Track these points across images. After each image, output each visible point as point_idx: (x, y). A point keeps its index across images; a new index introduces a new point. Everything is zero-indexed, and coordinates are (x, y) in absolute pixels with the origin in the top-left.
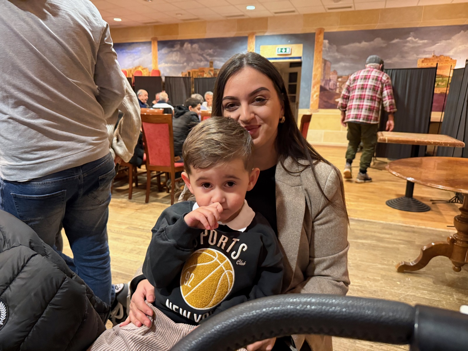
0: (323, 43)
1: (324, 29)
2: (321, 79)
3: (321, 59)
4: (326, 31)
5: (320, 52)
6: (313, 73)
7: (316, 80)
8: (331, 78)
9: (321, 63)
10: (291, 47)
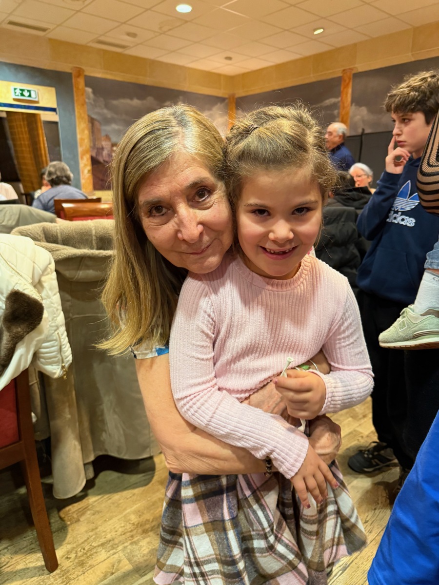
0: (85, 91)
1: (83, 71)
2: (91, 147)
3: (86, 117)
4: (87, 73)
5: (83, 105)
6: (79, 136)
7: (84, 147)
8: (104, 146)
9: (87, 123)
10: (38, 90)
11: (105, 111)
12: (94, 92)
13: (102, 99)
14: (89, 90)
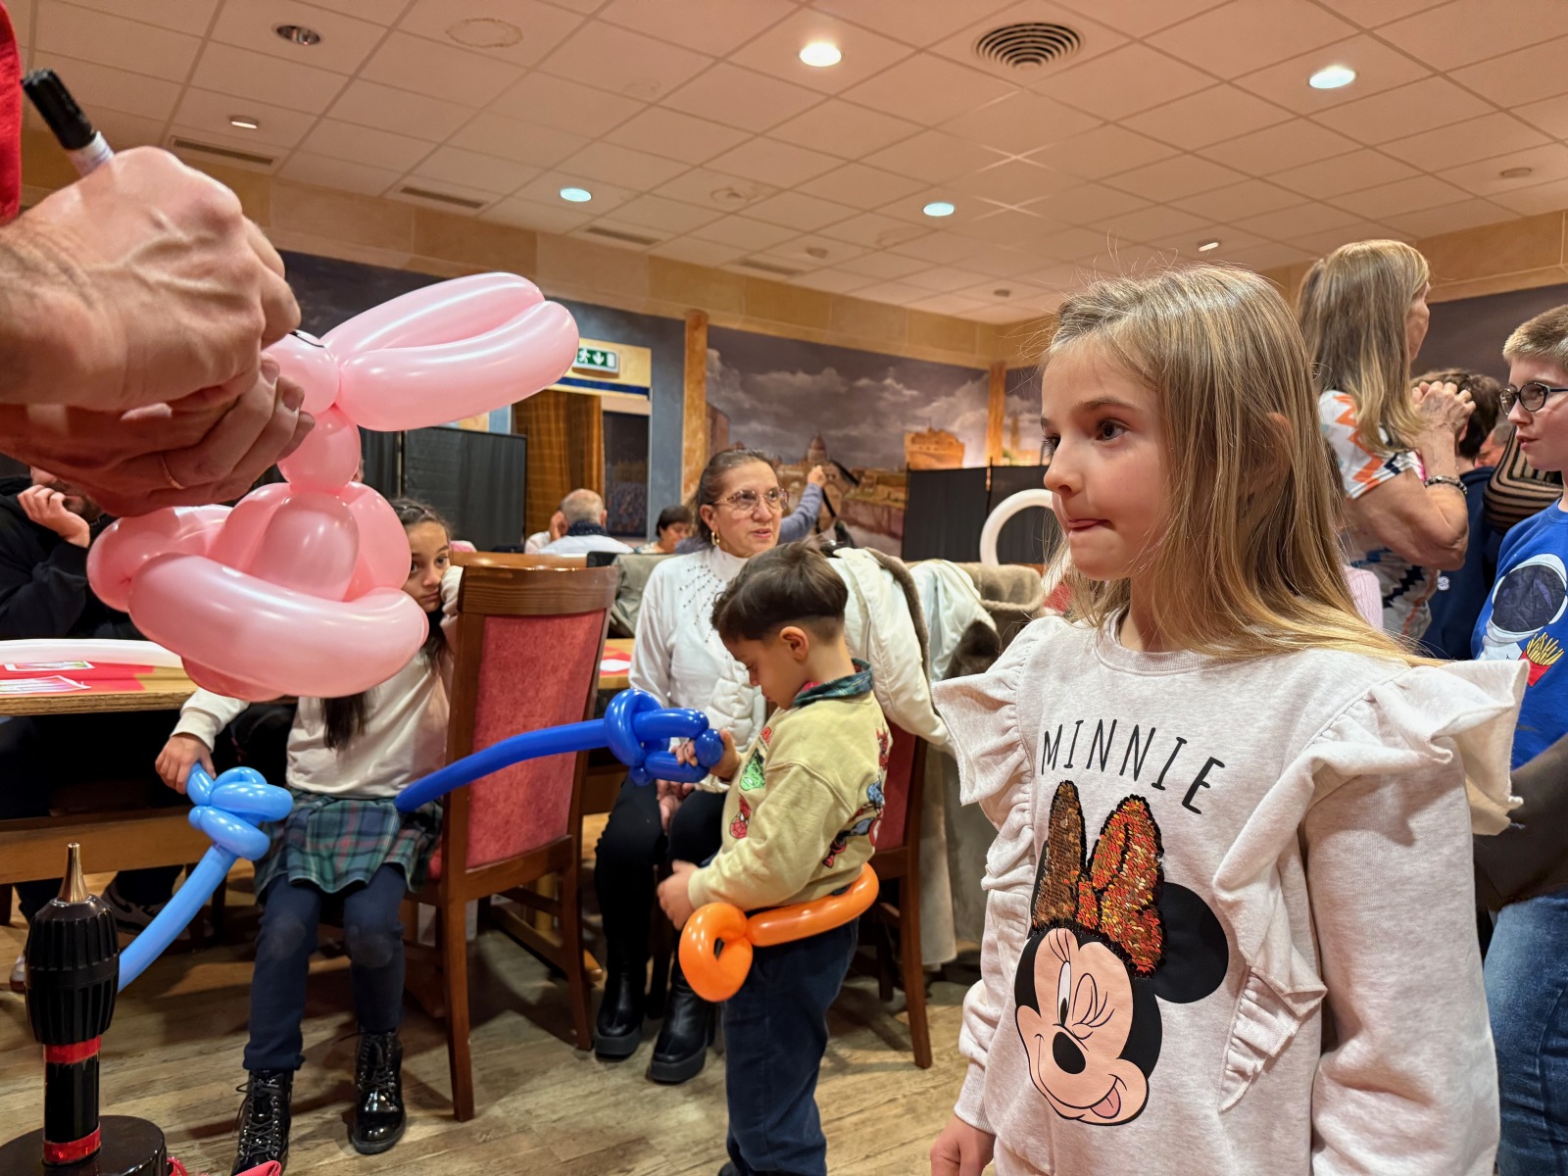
0: (706, 355)
1: (706, 316)
3: (703, 406)
4: (713, 322)
5: (699, 382)
6: (685, 444)
7: (693, 467)
9: (704, 417)
10: (621, 352)
11: (741, 395)
12: (723, 359)
13: (736, 372)
14: (714, 354)
